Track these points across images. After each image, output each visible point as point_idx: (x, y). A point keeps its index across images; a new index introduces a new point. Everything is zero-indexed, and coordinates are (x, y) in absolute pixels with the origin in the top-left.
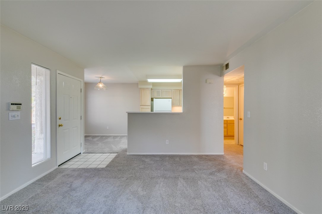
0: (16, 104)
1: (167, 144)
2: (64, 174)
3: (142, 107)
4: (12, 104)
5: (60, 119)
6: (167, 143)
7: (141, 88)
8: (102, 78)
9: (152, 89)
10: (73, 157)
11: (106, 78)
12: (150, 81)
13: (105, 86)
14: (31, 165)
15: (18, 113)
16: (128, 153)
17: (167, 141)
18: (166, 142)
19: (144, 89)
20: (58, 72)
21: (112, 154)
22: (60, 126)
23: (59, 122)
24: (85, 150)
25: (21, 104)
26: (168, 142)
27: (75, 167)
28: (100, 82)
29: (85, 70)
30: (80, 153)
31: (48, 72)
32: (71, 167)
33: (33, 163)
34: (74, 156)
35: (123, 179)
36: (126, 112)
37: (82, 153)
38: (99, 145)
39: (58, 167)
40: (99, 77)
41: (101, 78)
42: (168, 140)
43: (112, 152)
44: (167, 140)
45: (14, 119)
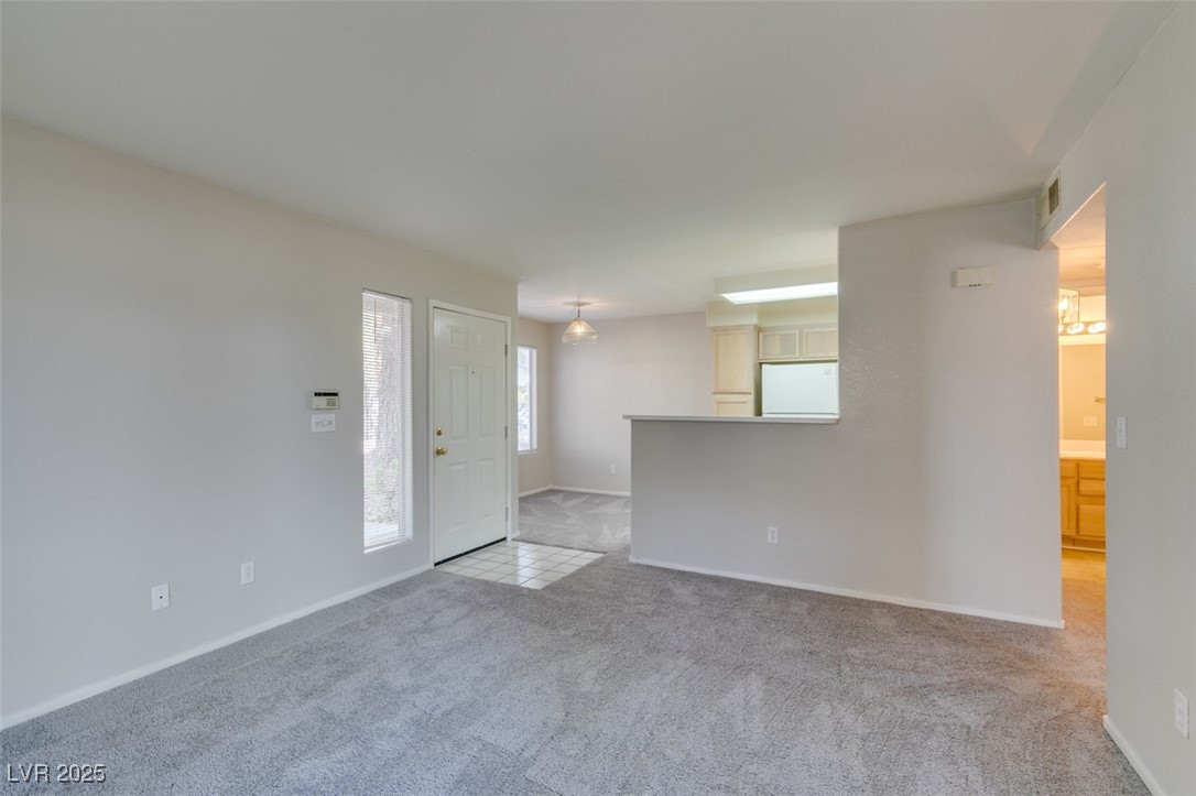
0: (325, 394)
1: (770, 541)
2: (434, 587)
3: (719, 396)
4: (316, 394)
5: (439, 433)
6: (773, 538)
7: (715, 329)
8: (584, 304)
9: (758, 330)
10: (480, 548)
11: (595, 304)
12: (737, 298)
13: (593, 331)
14: (364, 549)
15: (332, 416)
16: (633, 559)
17: (773, 532)
18: (770, 535)
19: (725, 330)
20: (433, 303)
21: (587, 553)
22: (439, 452)
23: (439, 443)
24: (519, 533)
25: (336, 394)
26: (776, 536)
27: (470, 573)
28: (578, 318)
29: (520, 287)
30: (504, 539)
31: (407, 306)
32: (462, 573)
33: (366, 543)
34: (483, 544)
35: (563, 632)
36: (626, 417)
37: (509, 539)
38: (568, 522)
39: (433, 567)
40: (573, 303)
41: (579, 305)
42: (776, 529)
43: (590, 547)
44: (770, 529)
45: (321, 429)
